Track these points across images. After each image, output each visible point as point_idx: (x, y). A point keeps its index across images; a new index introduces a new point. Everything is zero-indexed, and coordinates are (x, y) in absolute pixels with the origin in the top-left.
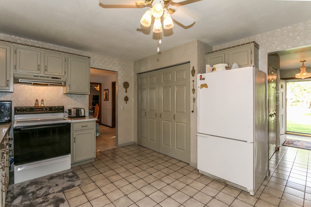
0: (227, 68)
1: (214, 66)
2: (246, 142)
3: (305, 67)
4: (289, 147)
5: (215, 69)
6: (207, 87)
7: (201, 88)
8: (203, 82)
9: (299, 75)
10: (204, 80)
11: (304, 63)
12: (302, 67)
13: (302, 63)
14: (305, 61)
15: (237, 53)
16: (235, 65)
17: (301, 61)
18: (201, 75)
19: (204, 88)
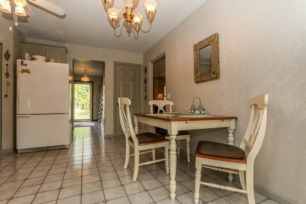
0: (46, 61)
1: (34, 56)
2: (64, 114)
3: (86, 74)
4: (78, 127)
5: (35, 59)
6: (29, 73)
7: (22, 73)
8: (24, 68)
9: (83, 78)
10: (26, 66)
11: (86, 71)
12: (85, 74)
13: (85, 71)
14: (86, 70)
15: (52, 51)
16: (52, 60)
17: (84, 70)
18: (23, 61)
19: (25, 73)
